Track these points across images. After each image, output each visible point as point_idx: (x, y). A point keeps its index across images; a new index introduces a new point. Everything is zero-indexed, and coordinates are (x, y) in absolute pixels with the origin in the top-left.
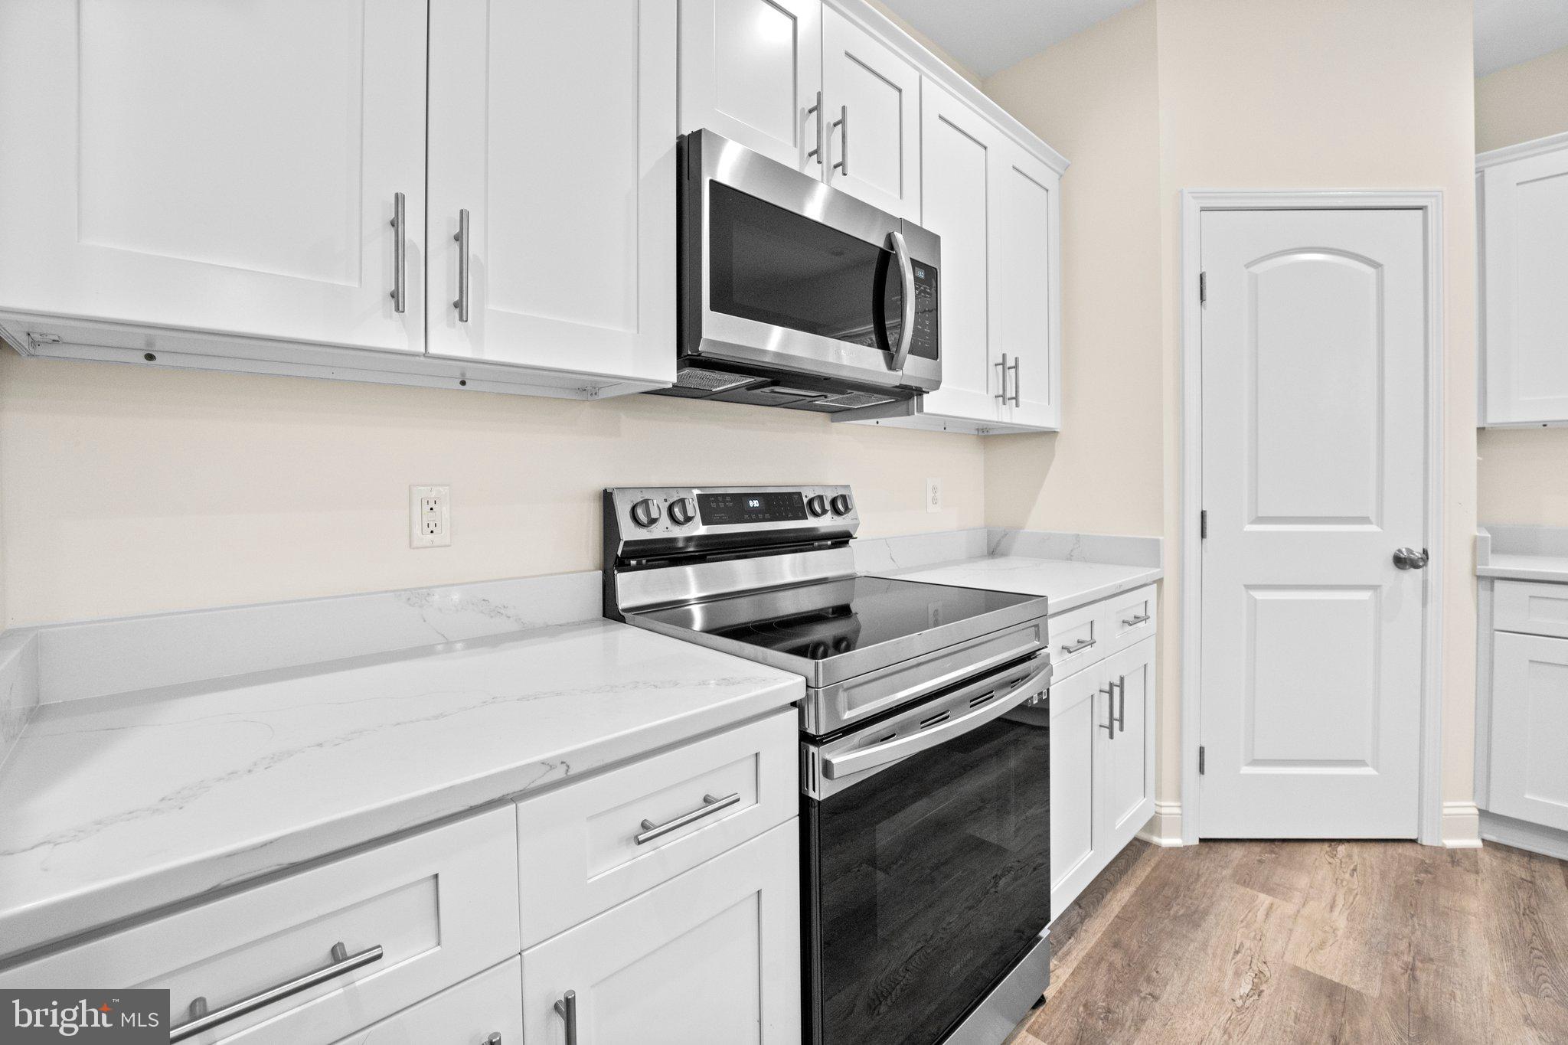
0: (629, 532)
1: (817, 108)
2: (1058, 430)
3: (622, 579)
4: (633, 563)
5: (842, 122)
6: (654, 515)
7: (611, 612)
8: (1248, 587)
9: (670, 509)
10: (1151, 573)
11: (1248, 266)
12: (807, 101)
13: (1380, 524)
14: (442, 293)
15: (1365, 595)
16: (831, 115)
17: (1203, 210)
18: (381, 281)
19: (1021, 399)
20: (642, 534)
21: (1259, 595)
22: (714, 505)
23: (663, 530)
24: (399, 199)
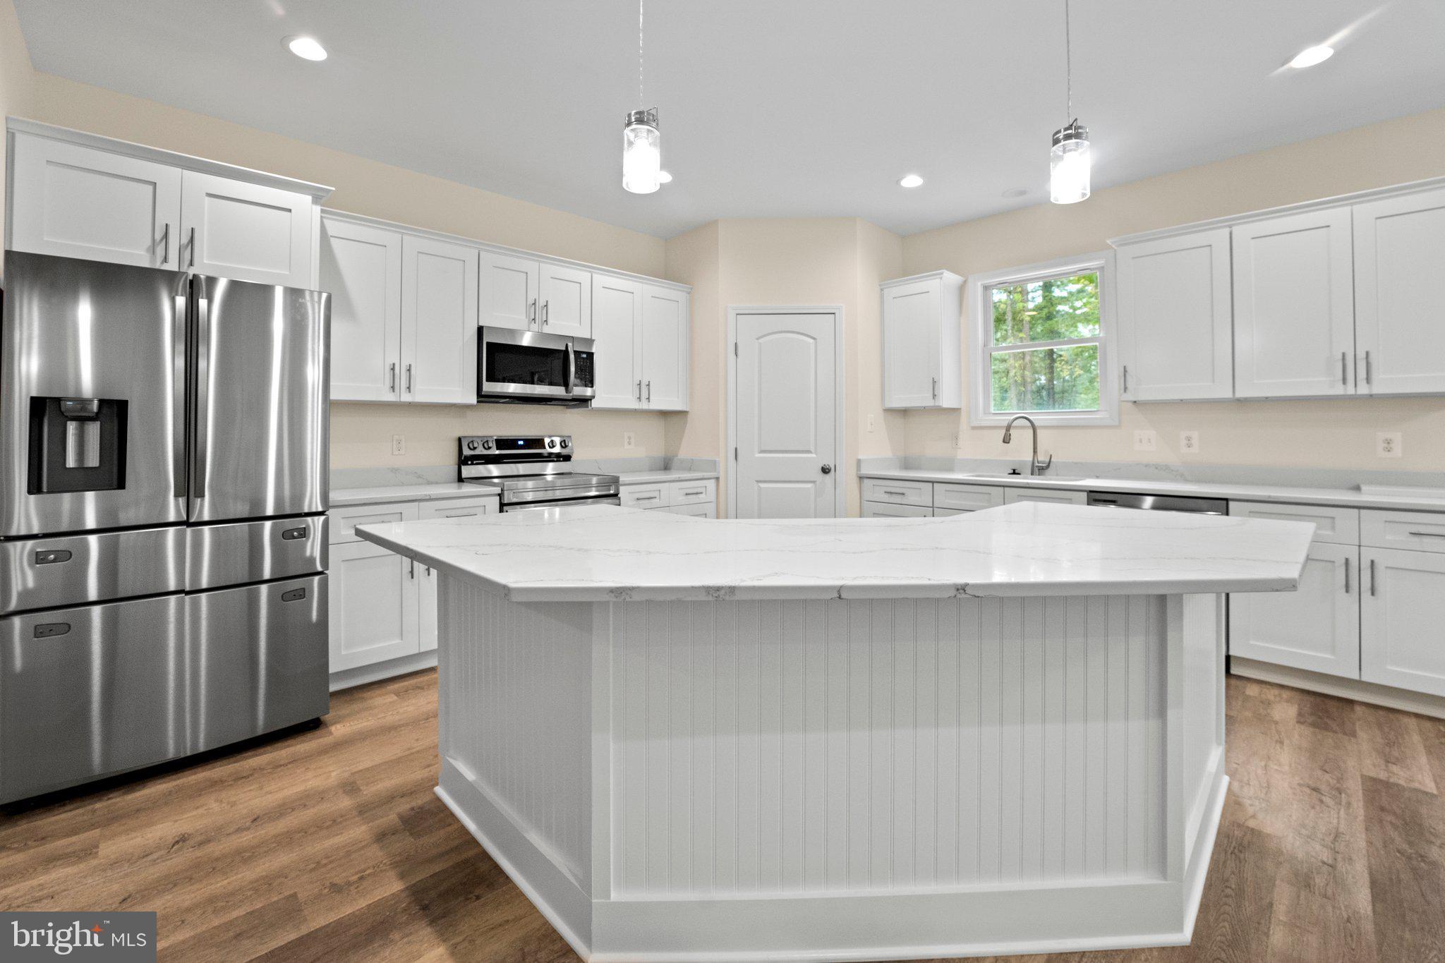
0: (466, 452)
1: (534, 304)
2: (688, 410)
3: (463, 468)
4: (470, 463)
5: (546, 306)
6: (475, 446)
7: (460, 479)
8: (758, 482)
9: (483, 445)
10: (714, 474)
11: (758, 339)
12: (531, 301)
13: (816, 453)
14: (404, 384)
15: (809, 485)
16: (542, 303)
17: (737, 314)
18: (388, 383)
19: (651, 398)
20: (472, 453)
21: (763, 485)
22: (501, 443)
23: (480, 451)
24: (394, 364)
